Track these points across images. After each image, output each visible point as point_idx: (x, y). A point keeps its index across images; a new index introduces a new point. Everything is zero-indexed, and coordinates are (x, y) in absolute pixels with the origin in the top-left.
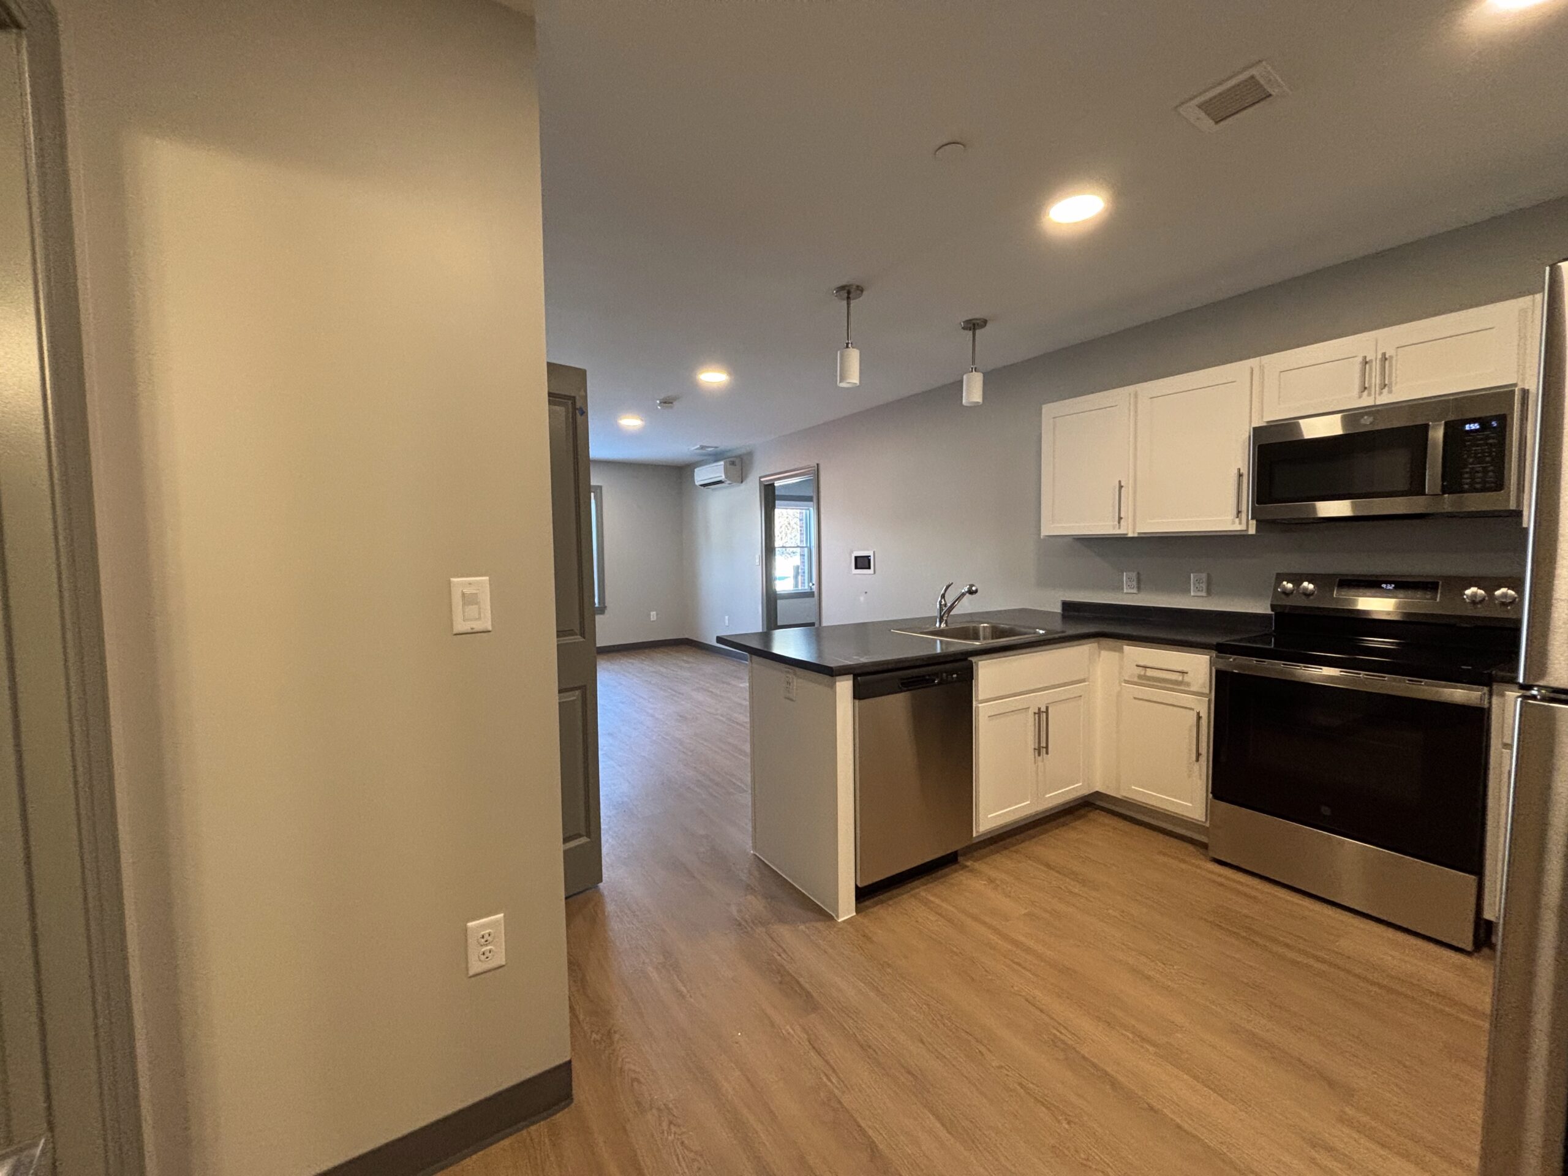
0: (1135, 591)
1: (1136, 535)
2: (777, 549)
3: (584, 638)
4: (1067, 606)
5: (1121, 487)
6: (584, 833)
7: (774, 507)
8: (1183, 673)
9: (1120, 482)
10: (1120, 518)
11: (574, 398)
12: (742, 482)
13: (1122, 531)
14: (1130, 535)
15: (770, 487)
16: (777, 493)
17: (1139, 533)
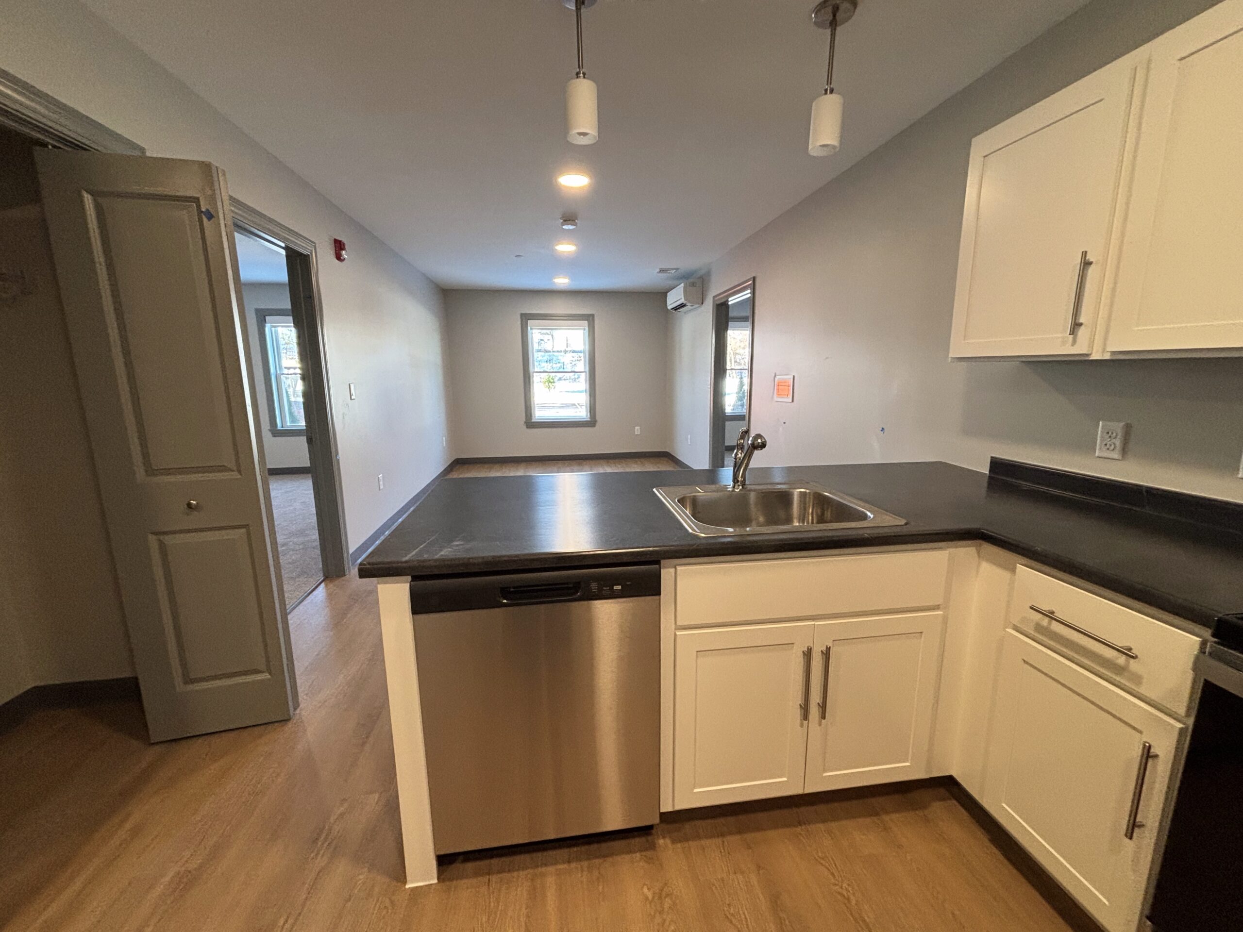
0: (1116, 455)
1: (1107, 356)
2: (728, 371)
3: (241, 475)
4: (997, 465)
5: (1086, 264)
6: (265, 670)
7: (726, 328)
8: (1128, 653)
9: (1085, 254)
10: (1076, 325)
11: (198, 199)
12: (702, 304)
13: (1080, 348)
14: (1095, 356)
15: (724, 307)
16: (732, 314)
17: (1113, 353)
